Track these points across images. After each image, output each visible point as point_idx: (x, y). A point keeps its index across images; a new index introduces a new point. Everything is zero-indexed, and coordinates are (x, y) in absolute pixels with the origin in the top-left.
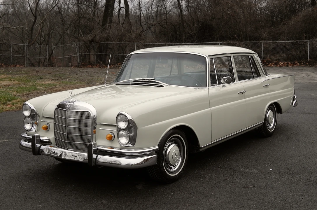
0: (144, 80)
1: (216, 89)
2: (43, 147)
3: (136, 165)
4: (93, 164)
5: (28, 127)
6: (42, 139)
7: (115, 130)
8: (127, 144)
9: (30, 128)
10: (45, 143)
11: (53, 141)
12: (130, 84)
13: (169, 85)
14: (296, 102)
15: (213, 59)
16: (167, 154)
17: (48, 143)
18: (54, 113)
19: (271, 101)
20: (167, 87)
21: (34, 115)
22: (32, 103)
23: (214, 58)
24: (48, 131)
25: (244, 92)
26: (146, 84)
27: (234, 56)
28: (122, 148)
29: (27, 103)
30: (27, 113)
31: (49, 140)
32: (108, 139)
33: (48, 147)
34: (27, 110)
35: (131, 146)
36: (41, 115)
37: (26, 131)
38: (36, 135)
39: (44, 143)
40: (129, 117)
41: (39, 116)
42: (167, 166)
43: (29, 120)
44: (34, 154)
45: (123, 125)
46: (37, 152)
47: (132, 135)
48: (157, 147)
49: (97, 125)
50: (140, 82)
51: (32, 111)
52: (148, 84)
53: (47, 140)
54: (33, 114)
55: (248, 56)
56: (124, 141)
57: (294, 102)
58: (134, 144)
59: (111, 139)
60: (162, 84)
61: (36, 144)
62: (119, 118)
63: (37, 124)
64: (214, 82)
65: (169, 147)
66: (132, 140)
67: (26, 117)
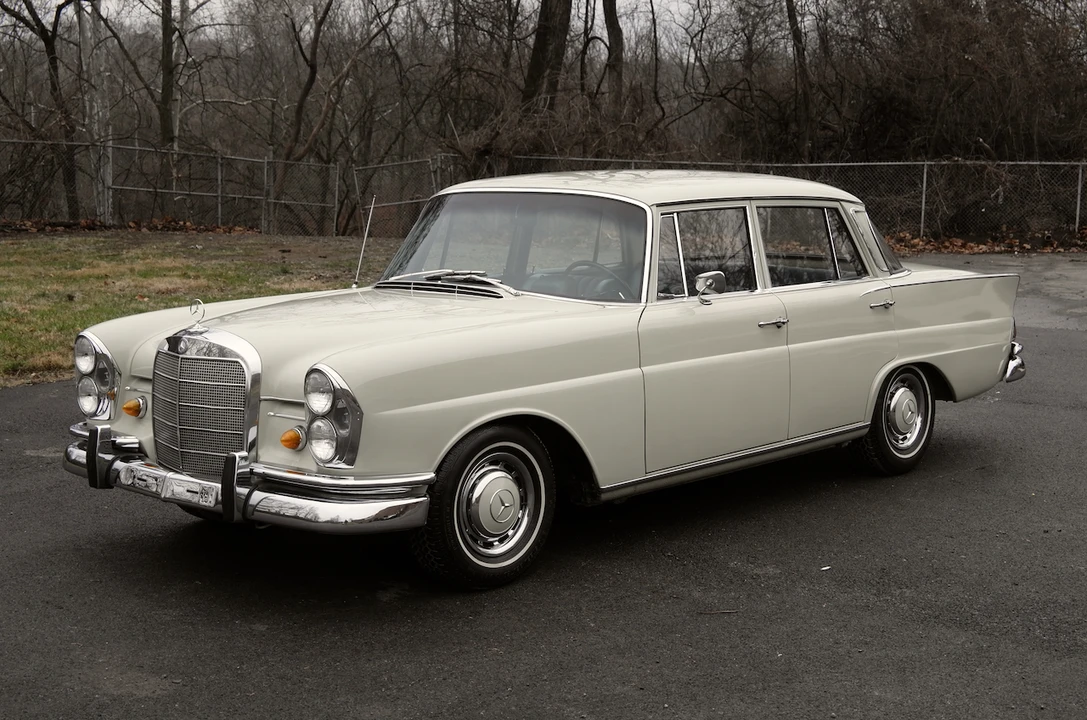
0: (458, 274)
1: (679, 311)
2: (119, 465)
3: (356, 524)
4: (237, 516)
5: (88, 404)
6: (119, 440)
7: (300, 415)
8: (331, 461)
9: (94, 409)
10: (128, 454)
11: (149, 448)
12: (412, 286)
13: (521, 292)
14: (1022, 365)
15: (675, 215)
16: (474, 500)
17: (137, 453)
18: (154, 368)
19: (902, 356)
20: (512, 298)
21: (105, 372)
22: (98, 336)
23: (678, 213)
24: (141, 418)
25: (784, 323)
26: (454, 287)
27: (757, 208)
28: (321, 472)
29: (86, 333)
30: (85, 364)
31: (140, 443)
32: (286, 446)
33: (135, 465)
34: (86, 355)
35: (343, 466)
36: (126, 373)
37: (83, 416)
38: (99, 428)
39: (125, 455)
40: (339, 382)
41: (120, 375)
42: (475, 536)
43: (91, 383)
44: (93, 484)
45: (320, 403)
46: (100, 477)
47: (344, 432)
48: (431, 475)
49: (262, 403)
50: (439, 282)
51: (99, 357)
52: (459, 287)
53: (137, 446)
54: (101, 366)
55: (822, 208)
56: (323, 449)
57: (1012, 364)
58: (351, 462)
59: (296, 444)
60: (503, 289)
61: (100, 455)
62: (311, 381)
63: (112, 397)
64: (669, 288)
65: (481, 477)
66: (347, 450)
67: (84, 376)
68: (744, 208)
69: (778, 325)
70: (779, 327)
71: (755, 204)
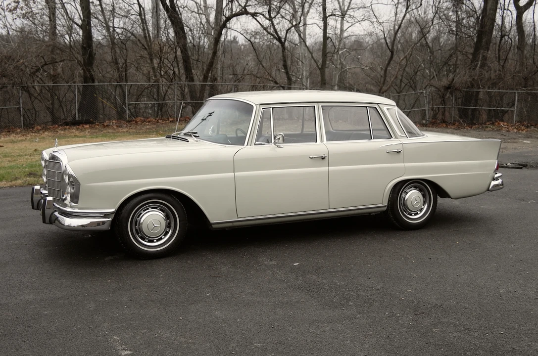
4: (47, 221)
6: (43, 192)
8: (71, 202)
12: (172, 137)
15: (271, 109)
16: (141, 222)
19: (408, 175)
20: (193, 142)
23: (273, 108)
27: (322, 106)
28: (70, 206)
29: (44, 152)
35: (73, 204)
40: (70, 171)
44: (33, 208)
46: (35, 205)
47: (73, 191)
48: (113, 210)
50: (178, 136)
52: (181, 138)
55: (366, 107)
57: (494, 183)
58: (77, 203)
66: (74, 198)
68: (314, 106)
69: (323, 158)
70: (323, 159)
71: (321, 105)
